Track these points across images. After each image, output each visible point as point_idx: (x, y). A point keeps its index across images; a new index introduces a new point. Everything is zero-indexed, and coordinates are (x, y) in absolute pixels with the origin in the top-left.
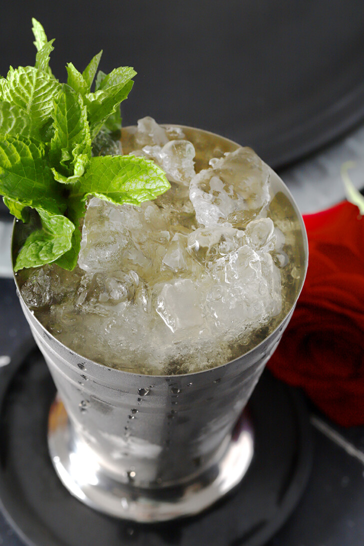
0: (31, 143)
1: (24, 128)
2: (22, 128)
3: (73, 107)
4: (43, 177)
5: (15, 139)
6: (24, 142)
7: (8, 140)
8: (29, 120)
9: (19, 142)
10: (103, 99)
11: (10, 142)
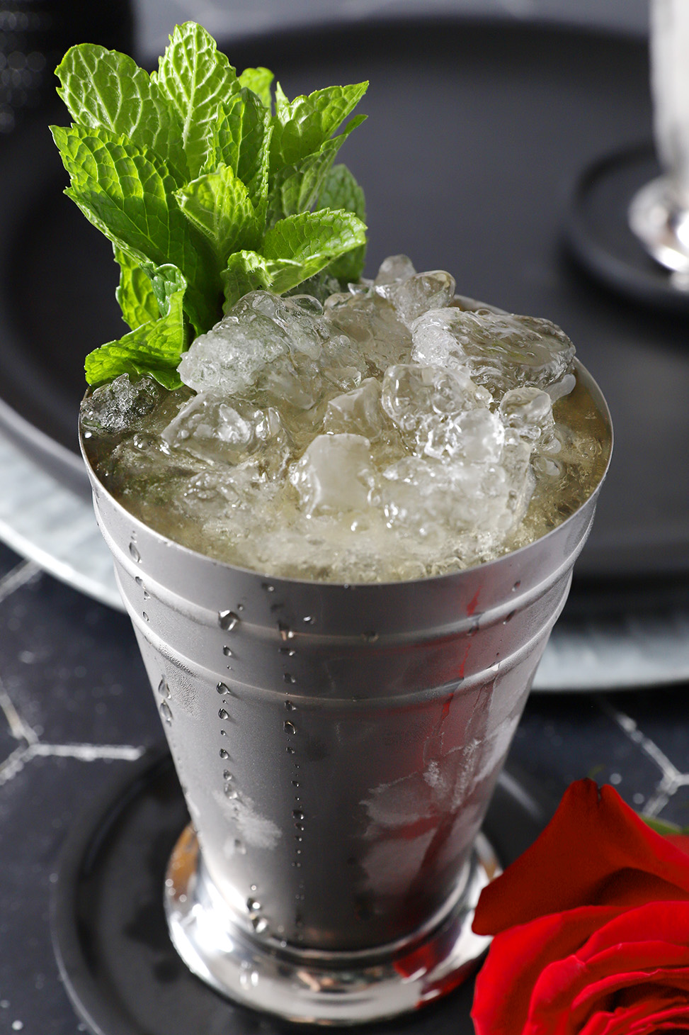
0: (168, 174)
1: (158, 131)
2: (155, 131)
3: (255, 130)
4: (183, 256)
5: (138, 152)
6: (156, 165)
7: (126, 148)
8: (168, 115)
9: (146, 161)
10: (303, 119)
11: (130, 154)
